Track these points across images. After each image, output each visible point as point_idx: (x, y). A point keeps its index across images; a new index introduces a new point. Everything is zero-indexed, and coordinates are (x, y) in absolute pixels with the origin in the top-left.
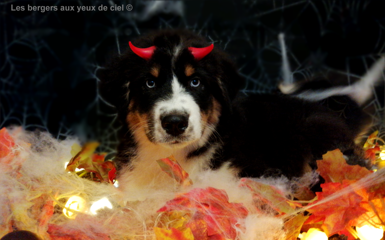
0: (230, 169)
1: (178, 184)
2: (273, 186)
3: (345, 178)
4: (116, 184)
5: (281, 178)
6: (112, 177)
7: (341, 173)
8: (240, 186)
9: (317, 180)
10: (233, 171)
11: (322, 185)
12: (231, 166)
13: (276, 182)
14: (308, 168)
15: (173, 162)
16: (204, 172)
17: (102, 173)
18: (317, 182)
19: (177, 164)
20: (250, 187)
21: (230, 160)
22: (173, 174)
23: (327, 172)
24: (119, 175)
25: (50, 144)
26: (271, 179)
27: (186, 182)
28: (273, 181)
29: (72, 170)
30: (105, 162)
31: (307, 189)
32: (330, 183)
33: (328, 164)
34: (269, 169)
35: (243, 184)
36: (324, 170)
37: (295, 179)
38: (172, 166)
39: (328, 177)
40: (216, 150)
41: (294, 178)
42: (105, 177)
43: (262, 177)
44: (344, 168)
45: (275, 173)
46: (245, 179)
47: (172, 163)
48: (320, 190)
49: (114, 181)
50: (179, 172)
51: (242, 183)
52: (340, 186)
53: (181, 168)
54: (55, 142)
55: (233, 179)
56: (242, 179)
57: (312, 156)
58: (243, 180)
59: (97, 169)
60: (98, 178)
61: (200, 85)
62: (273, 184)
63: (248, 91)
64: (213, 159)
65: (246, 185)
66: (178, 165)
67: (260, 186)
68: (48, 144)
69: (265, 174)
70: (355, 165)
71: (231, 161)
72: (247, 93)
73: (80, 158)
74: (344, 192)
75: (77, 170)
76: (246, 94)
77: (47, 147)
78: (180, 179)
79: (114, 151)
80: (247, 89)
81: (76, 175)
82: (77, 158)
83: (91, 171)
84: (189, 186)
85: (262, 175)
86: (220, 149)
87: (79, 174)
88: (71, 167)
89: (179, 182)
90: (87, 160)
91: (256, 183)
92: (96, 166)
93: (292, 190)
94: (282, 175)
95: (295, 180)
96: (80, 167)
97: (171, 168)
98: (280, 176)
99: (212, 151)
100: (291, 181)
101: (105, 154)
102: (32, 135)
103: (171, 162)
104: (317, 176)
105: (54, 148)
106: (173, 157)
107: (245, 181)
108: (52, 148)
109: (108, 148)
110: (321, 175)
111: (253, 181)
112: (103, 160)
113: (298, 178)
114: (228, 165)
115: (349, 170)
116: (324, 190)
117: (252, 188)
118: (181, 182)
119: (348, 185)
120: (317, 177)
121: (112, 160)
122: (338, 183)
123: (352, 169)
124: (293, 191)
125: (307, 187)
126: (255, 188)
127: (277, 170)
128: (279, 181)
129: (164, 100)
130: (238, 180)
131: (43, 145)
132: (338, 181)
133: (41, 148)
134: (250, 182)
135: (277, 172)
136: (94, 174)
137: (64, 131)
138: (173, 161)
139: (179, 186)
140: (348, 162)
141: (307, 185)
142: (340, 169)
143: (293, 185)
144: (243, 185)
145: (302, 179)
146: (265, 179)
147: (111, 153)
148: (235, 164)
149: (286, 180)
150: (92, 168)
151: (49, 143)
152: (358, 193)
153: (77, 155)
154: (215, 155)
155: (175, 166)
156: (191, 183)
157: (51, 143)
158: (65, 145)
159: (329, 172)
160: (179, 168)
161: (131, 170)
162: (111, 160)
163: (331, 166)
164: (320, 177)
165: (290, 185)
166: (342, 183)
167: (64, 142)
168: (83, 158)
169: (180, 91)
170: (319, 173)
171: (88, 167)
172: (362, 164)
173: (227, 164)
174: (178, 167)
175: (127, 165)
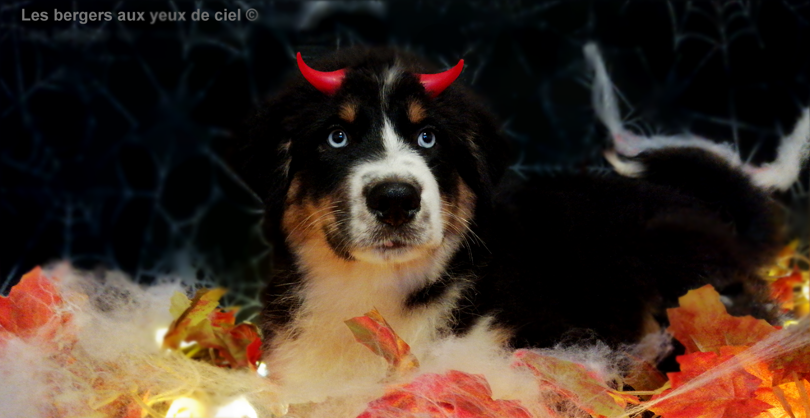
0: (492, 331)
1: (389, 367)
2: (580, 363)
3: (725, 342)
4: (263, 368)
5: (597, 346)
6: (255, 355)
7: (718, 332)
8: (513, 367)
9: (669, 348)
10: (498, 334)
11: (679, 359)
12: (493, 325)
13: (585, 357)
14: (652, 323)
15: (377, 322)
16: (441, 340)
17: (233, 349)
18: (670, 352)
19: (386, 327)
20: (534, 368)
21: (492, 313)
22: (378, 346)
23: (689, 331)
24: (269, 350)
25: (125, 296)
26: (576, 351)
27: (405, 362)
28: (581, 354)
29: (174, 346)
30: (237, 326)
31: (649, 365)
32: (696, 354)
33: (692, 315)
34: (573, 330)
35: (521, 362)
36: (682, 327)
37: (624, 347)
38: (377, 332)
39: (691, 342)
40: (463, 292)
41: (623, 345)
42: (238, 356)
43: (557, 347)
44: (723, 323)
45: (583, 337)
46: (523, 351)
47: (376, 326)
48: (676, 368)
49: (257, 363)
50: (390, 343)
51: (518, 359)
52: (715, 358)
53: (394, 334)
54: (134, 289)
55: (500, 353)
56: (518, 351)
57: (661, 299)
58: (519, 355)
59: (222, 341)
60: (224, 359)
61: (435, 144)
62: (581, 360)
63: (524, 168)
64: (457, 311)
65: (525, 363)
66: (388, 329)
67: (554, 364)
68: (123, 295)
69: (564, 340)
70: (744, 315)
71: (493, 315)
72: (522, 171)
73: (188, 322)
74: (724, 371)
75: (184, 345)
76: (521, 174)
77: (120, 302)
78: (393, 357)
79: (256, 303)
80: (523, 164)
81: (182, 355)
82: (184, 321)
83: (210, 345)
84: (411, 369)
85: (558, 341)
86: (469, 289)
87: (186, 351)
88: (171, 339)
89: (392, 361)
90: (202, 324)
91: (545, 359)
92: (220, 335)
93: (618, 370)
94: (599, 341)
95: (624, 350)
96: (188, 339)
97: (375, 334)
98: (594, 343)
99: (454, 293)
100: (617, 353)
101: (236, 310)
102: (90, 279)
103: (374, 323)
104: (669, 340)
105: (134, 302)
106: (378, 313)
107: (524, 355)
108: (130, 302)
109: (240, 297)
110: (678, 338)
111: (540, 356)
112: (233, 322)
113: (630, 346)
114: (488, 323)
115: (734, 326)
116: (683, 368)
117: (537, 368)
118: (396, 362)
119: (733, 356)
120: (669, 343)
121: (251, 321)
122: (711, 353)
123: (739, 323)
124: (620, 372)
125: (650, 362)
126: (543, 369)
127: (588, 330)
128: (592, 352)
129: (368, 160)
130: (509, 355)
131: (114, 297)
132: (711, 349)
133: (110, 304)
134: (534, 357)
135: (588, 336)
136: (217, 351)
137: (149, 266)
138: (378, 320)
139: (392, 370)
140: (731, 310)
141: (649, 358)
142: (715, 324)
143: (622, 360)
144: (519, 365)
145: (639, 347)
146: (564, 350)
147: (246, 307)
148: (501, 321)
149: (606, 349)
150: (212, 340)
151: (123, 293)
152: (753, 372)
153: (184, 316)
154: (460, 302)
155: (381, 330)
156: (415, 363)
157: (128, 292)
158: (155, 295)
159: (694, 332)
160: (390, 335)
161: (295, 338)
162: (247, 322)
163: (697, 320)
164: (675, 342)
165: (614, 360)
166: (718, 351)
167: (153, 289)
168: (195, 320)
169: (399, 148)
170: (672, 334)
171: (206, 337)
172: (759, 313)
173: (485, 322)
174: (389, 333)
175: (287, 329)
